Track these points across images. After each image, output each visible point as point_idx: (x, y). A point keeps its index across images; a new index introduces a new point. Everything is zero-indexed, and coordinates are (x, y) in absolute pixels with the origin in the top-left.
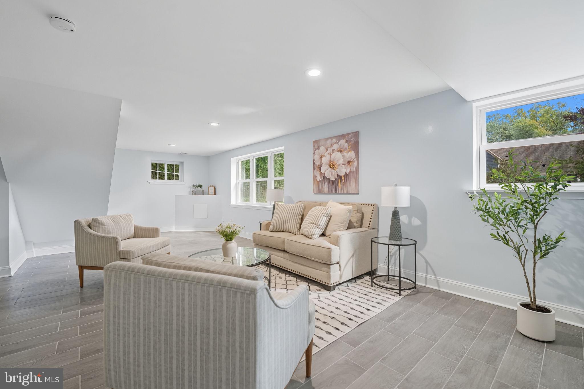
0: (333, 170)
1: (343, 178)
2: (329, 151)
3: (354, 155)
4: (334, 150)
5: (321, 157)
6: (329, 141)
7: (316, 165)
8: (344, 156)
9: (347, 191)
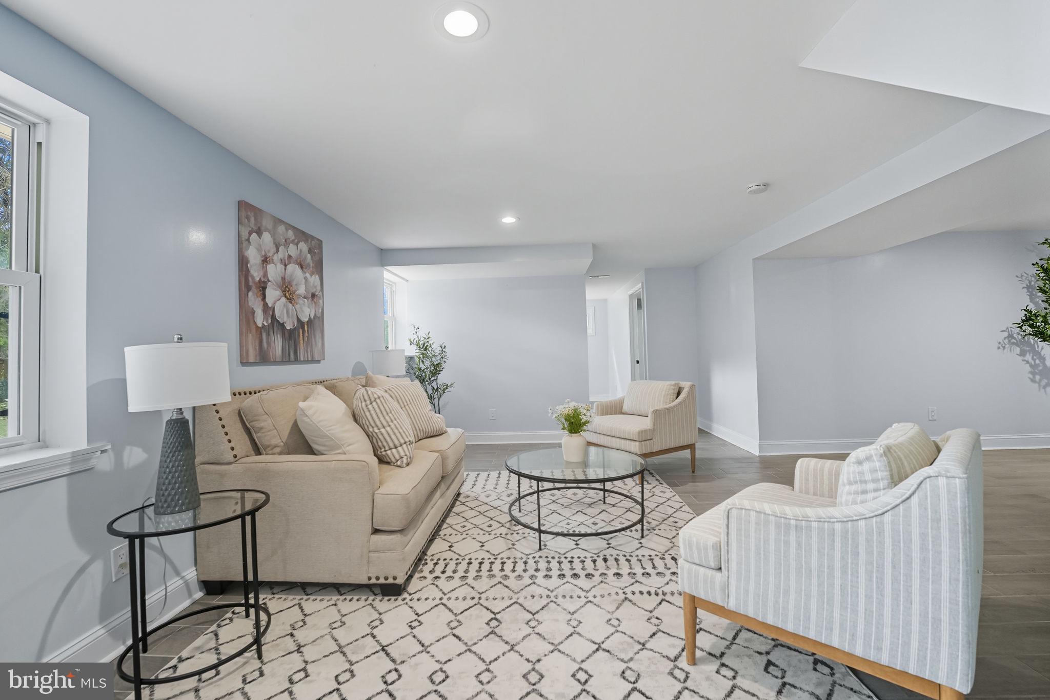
0: (290, 305)
1: (306, 326)
2: (282, 253)
3: (319, 283)
4: (290, 256)
5: (265, 260)
6: (281, 229)
7: (253, 278)
8: (306, 278)
9: (312, 356)
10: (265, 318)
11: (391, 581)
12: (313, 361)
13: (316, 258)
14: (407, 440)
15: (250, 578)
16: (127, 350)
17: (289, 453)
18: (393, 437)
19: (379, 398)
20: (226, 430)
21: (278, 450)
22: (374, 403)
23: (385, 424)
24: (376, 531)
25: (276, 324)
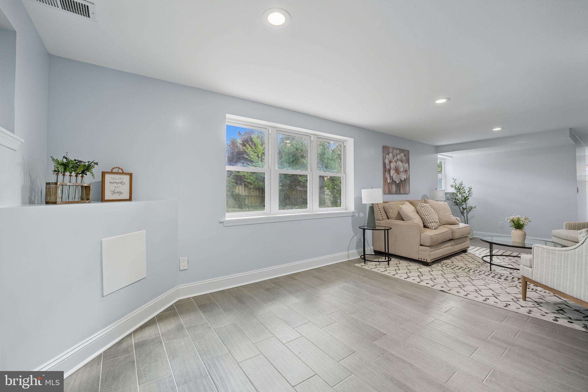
0: (398, 175)
1: (403, 182)
2: (395, 159)
3: (408, 166)
4: (398, 159)
5: (390, 162)
6: (395, 151)
7: (387, 168)
8: (403, 165)
9: (405, 192)
10: (390, 180)
11: (425, 261)
12: (405, 194)
13: (407, 157)
14: (435, 221)
15: (387, 252)
16: (363, 190)
17: (396, 220)
18: (430, 219)
19: (425, 206)
20: (380, 211)
21: (394, 219)
22: (423, 208)
23: (427, 214)
24: (421, 245)
25: (393, 182)
